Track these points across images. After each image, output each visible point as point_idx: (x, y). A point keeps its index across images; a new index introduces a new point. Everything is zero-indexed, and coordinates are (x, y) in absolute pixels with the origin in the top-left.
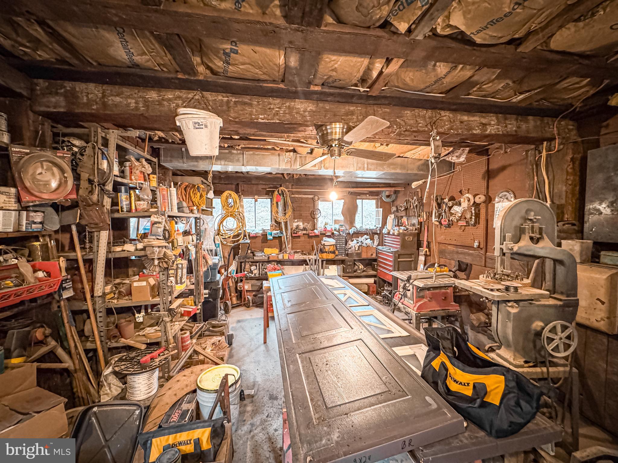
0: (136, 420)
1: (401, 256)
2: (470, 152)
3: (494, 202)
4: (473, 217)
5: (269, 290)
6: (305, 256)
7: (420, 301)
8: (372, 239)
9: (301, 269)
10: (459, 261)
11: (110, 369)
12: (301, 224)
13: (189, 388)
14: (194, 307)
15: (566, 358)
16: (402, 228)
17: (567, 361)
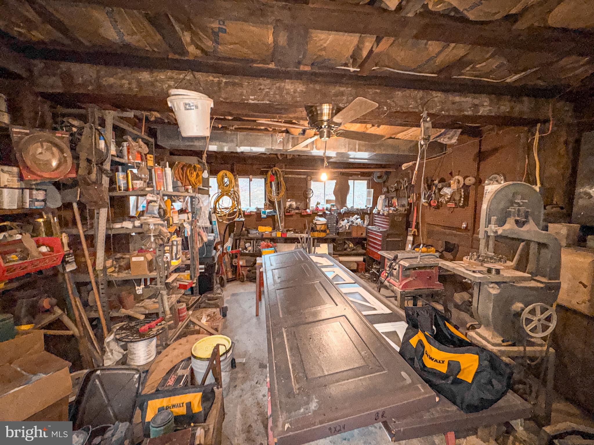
0: (136, 384)
1: (390, 236)
2: (462, 133)
3: (483, 185)
4: (462, 199)
5: (261, 265)
6: (297, 234)
7: (405, 279)
8: (363, 219)
9: (292, 247)
10: (446, 242)
11: (112, 337)
12: (294, 203)
13: (184, 355)
14: (190, 281)
15: (544, 339)
16: (392, 208)
17: (545, 341)
